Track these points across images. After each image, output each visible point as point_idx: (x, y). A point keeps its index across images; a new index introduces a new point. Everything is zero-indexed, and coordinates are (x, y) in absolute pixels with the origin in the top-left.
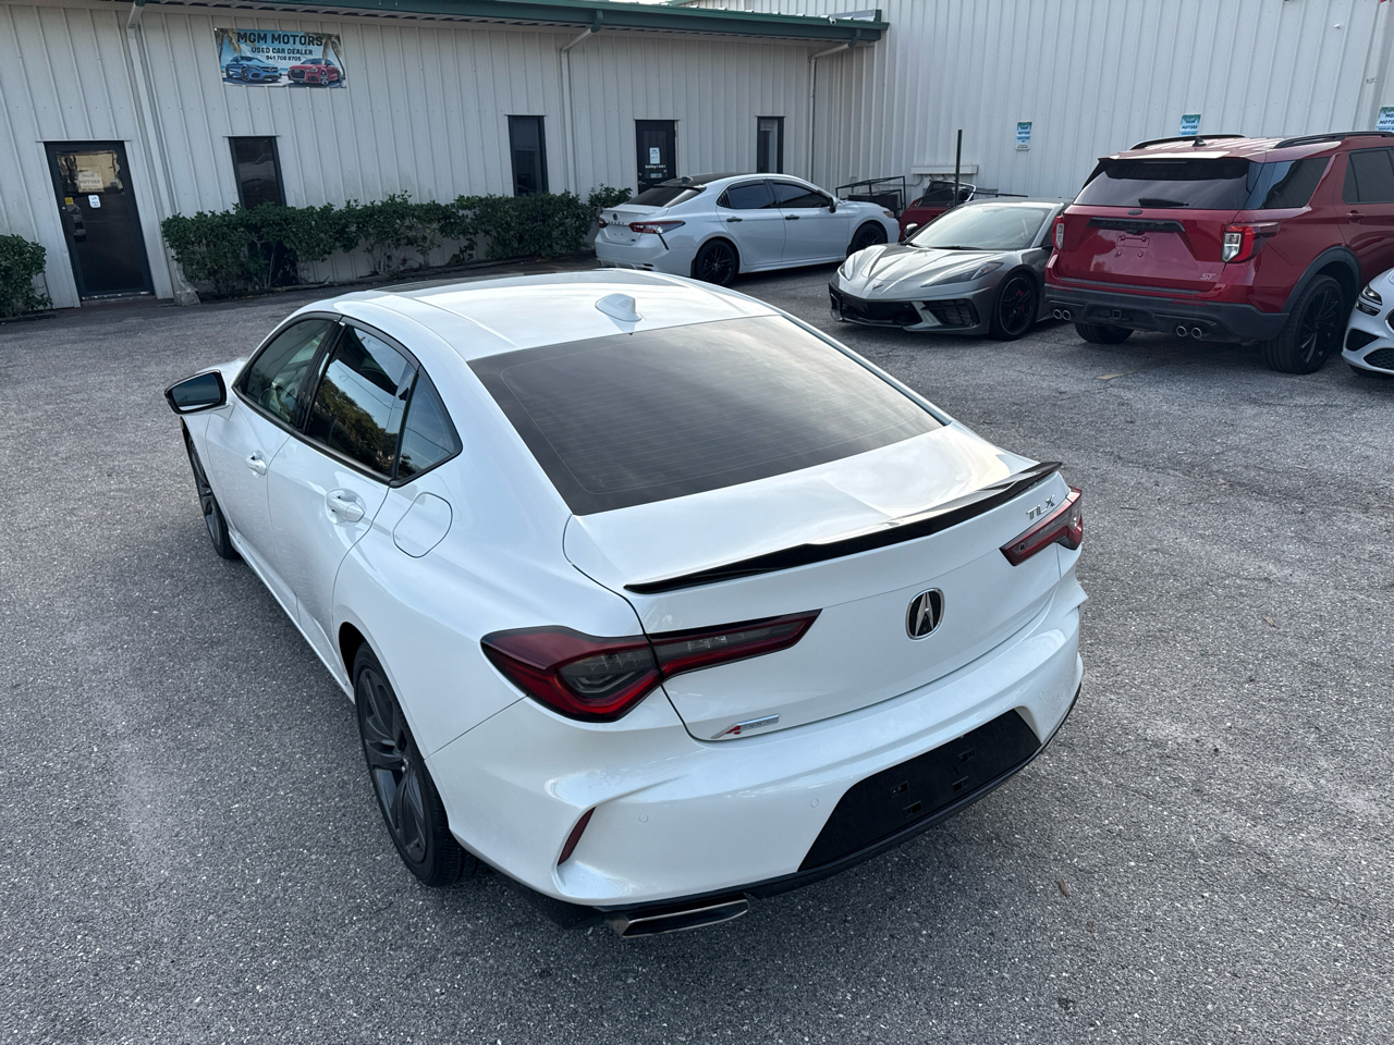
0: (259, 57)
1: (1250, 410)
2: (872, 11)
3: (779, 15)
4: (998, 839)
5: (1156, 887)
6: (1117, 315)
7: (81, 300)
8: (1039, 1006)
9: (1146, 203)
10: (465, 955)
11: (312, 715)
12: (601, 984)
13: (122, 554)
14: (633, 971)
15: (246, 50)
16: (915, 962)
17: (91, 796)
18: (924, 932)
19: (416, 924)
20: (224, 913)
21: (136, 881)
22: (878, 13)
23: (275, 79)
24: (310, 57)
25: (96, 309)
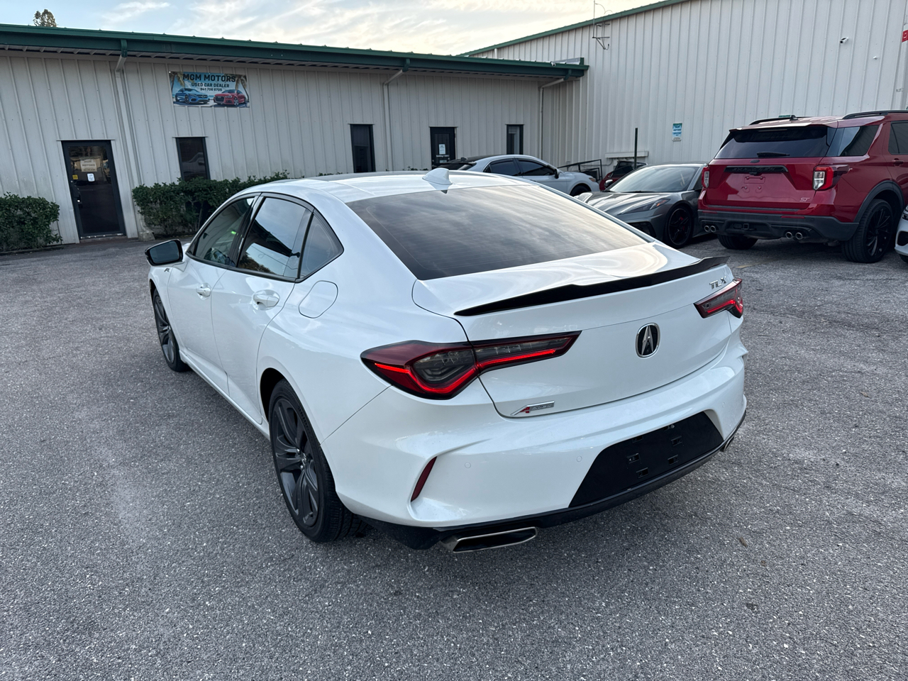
0: (196, 89)
1: (837, 283)
2: (578, 59)
3: (520, 61)
4: (696, 515)
5: (806, 540)
6: (746, 227)
7: (80, 239)
8: (733, 608)
9: (761, 156)
10: (344, 584)
11: (236, 454)
12: (436, 599)
13: (109, 370)
14: (456, 591)
15: (188, 84)
16: (647, 584)
17: (93, 499)
18: (651, 568)
19: (310, 567)
20: (183, 562)
21: (124, 545)
22: (582, 60)
23: (205, 102)
24: (228, 89)
25: (89, 243)
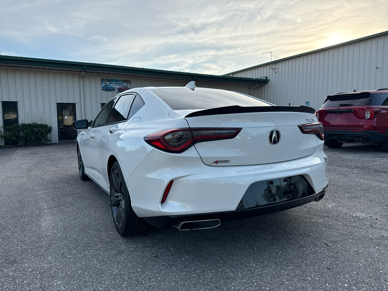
0: (111, 85)
1: (379, 159)
2: (265, 77)
3: (240, 78)
4: (304, 234)
5: (359, 245)
6: (336, 136)
7: (59, 141)
8: (320, 269)
9: (341, 105)
10: (132, 252)
11: (98, 207)
12: (174, 259)
13: (55, 180)
14: (184, 257)
15: (108, 83)
16: (277, 258)
17: (33, 219)
18: (280, 252)
19: (119, 246)
20: (63, 242)
21: (40, 235)
22: (266, 77)
23: (114, 90)
24: (123, 85)
25: (62, 143)
